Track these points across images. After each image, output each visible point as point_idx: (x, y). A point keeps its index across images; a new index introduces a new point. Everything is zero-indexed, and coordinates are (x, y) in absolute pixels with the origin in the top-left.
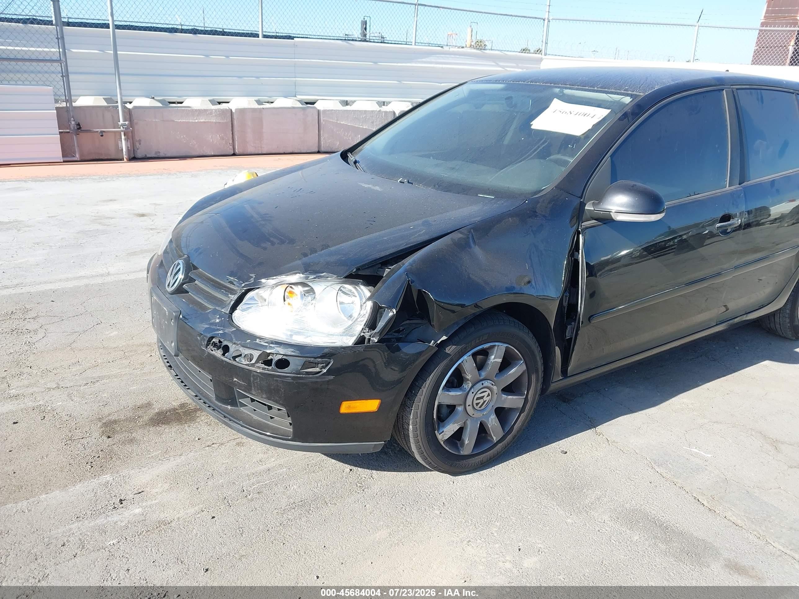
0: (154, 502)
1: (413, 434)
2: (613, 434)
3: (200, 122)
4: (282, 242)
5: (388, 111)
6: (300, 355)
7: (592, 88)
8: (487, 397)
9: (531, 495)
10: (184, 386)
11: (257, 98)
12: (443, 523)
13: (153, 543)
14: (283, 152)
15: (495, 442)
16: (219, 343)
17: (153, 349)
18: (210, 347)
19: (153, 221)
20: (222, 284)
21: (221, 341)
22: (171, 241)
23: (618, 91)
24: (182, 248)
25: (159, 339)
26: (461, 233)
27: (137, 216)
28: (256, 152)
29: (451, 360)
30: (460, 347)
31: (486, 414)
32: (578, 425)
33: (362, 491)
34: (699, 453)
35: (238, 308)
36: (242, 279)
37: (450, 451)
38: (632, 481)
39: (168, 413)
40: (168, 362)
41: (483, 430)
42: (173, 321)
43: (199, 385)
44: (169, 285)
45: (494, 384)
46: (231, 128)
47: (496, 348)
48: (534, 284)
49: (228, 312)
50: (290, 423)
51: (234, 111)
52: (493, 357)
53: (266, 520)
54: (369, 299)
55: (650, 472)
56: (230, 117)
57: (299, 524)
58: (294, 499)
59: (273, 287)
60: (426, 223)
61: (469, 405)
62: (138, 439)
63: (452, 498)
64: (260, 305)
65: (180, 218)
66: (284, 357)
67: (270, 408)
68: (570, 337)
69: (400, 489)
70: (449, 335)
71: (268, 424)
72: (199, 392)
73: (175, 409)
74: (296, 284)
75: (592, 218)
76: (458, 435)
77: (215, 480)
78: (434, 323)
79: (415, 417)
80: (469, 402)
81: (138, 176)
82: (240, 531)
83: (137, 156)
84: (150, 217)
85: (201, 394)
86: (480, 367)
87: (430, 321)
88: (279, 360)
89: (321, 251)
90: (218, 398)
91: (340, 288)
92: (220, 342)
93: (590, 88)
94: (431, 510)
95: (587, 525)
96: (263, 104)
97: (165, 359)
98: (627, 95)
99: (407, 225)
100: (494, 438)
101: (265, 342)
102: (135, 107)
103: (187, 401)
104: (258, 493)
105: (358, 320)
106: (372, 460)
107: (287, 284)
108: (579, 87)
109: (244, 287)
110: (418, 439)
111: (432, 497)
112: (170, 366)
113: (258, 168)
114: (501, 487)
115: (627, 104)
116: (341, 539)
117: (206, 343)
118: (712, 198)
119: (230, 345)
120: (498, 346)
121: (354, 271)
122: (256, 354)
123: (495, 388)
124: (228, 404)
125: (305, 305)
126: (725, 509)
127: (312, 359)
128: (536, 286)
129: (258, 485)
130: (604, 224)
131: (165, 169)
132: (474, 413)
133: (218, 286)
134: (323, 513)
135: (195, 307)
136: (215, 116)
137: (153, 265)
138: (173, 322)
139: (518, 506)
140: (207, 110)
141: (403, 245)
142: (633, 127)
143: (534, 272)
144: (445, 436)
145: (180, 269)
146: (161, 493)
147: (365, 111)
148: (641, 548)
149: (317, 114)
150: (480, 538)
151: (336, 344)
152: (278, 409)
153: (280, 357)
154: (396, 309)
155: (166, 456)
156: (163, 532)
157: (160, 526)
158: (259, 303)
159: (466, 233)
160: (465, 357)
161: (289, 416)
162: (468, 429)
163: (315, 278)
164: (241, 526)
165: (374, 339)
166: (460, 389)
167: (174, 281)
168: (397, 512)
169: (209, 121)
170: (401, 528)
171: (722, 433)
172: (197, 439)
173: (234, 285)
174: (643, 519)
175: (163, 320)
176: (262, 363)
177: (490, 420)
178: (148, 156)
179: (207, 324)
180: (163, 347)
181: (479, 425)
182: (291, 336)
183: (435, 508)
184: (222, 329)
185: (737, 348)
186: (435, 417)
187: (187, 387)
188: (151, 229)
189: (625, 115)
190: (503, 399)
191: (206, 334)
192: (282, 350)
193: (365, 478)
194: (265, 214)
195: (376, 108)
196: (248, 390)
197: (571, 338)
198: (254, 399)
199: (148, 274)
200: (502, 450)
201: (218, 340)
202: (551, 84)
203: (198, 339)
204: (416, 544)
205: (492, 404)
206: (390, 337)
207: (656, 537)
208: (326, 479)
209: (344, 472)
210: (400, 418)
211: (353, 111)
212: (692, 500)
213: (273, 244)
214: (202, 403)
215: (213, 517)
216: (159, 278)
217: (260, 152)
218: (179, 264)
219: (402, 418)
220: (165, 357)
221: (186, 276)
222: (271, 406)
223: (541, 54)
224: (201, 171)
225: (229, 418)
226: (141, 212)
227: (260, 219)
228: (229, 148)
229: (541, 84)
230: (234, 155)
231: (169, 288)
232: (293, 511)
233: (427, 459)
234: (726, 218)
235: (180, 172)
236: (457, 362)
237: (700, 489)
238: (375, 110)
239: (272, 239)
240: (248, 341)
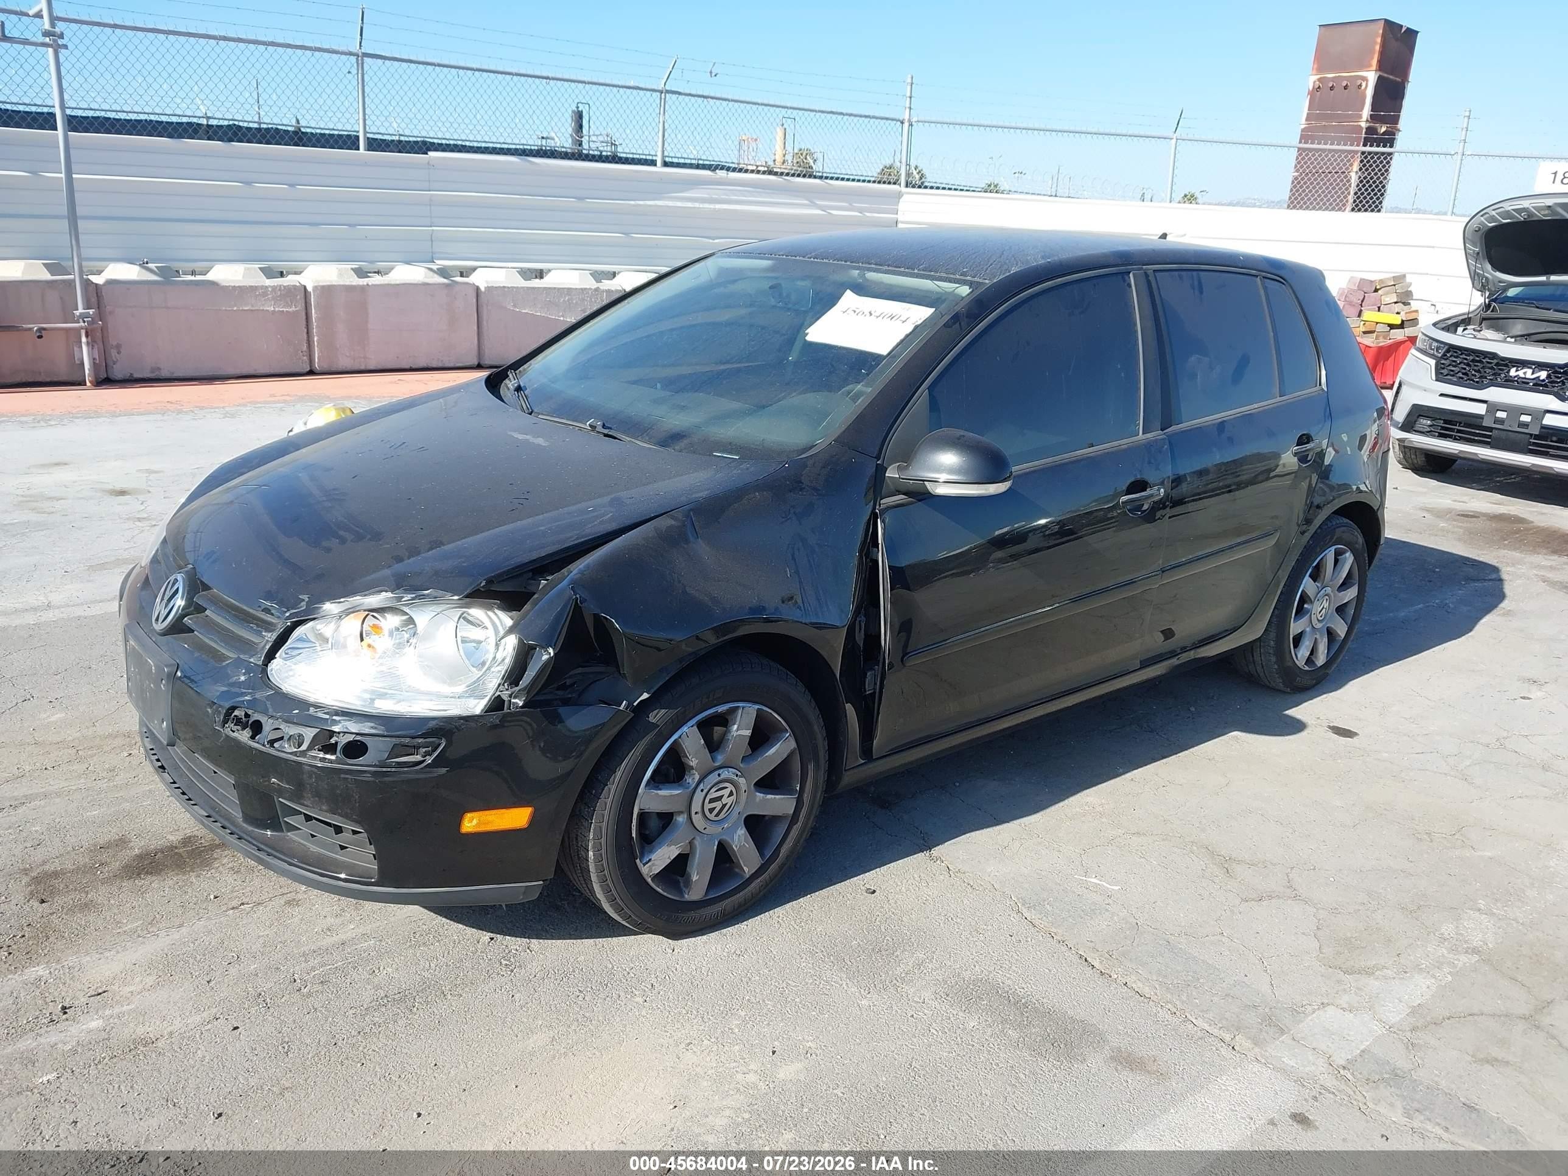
0: (125, 1008)
1: (596, 865)
2: (959, 858)
3: (243, 310)
4: (360, 538)
5: (613, 289)
6: (386, 733)
7: (910, 271)
8: (728, 797)
9: (804, 964)
10: (187, 800)
11: (355, 265)
12: (648, 1016)
13: (122, 1075)
14: (407, 367)
15: (748, 876)
16: (245, 717)
17: (133, 742)
18: (230, 725)
19: (142, 504)
20: (252, 614)
21: (249, 713)
22: (165, 541)
23: (952, 276)
24: (187, 554)
25: (143, 720)
26: (673, 518)
27: (111, 495)
28: (356, 368)
29: (660, 733)
30: (673, 712)
31: (728, 828)
32: (900, 845)
33: (509, 973)
34: (1099, 884)
35: (277, 656)
36: (285, 604)
37: (665, 894)
38: (981, 935)
39: (159, 855)
40: (158, 760)
41: (724, 856)
42: (164, 682)
43: (214, 799)
44: (157, 619)
45: (739, 774)
46: (305, 323)
47: (740, 711)
48: (799, 601)
49: (260, 663)
50: (374, 855)
51: (310, 289)
52: (735, 727)
53: (333, 1027)
54: (511, 631)
55: (1012, 919)
56: (303, 301)
57: (393, 1031)
58: (387, 989)
59: (340, 617)
60: (617, 502)
61: (696, 813)
62: (98, 903)
63: (667, 977)
64: (319, 648)
65: (183, 500)
66: (359, 738)
67: (338, 830)
68: (872, 691)
69: (578, 965)
70: (653, 691)
71: (336, 859)
72: (213, 809)
73: (172, 848)
74: (381, 610)
75: (899, 492)
76: (679, 867)
77: (242, 965)
78: (626, 670)
79: (598, 837)
80: (696, 806)
81: (114, 415)
82: (284, 1047)
83: (112, 376)
84: (138, 497)
85: (217, 812)
86: (713, 746)
87: (618, 667)
88: (349, 743)
89: (428, 551)
90: (248, 818)
91: (463, 614)
92: (247, 715)
93: (906, 270)
94: (629, 997)
95: (895, 1008)
96: (369, 277)
97: (153, 754)
98: (964, 283)
99: (583, 505)
100: (745, 869)
101: (324, 713)
102: (110, 282)
103: (196, 833)
104: (322, 982)
105: (493, 669)
106: (531, 920)
107: (365, 610)
108: (890, 268)
109: (288, 618)
110: (605, 875)
111: (633, 975)
112: (162, 767)
113: (357, 398)
114: (755, 953)
115: (963, 298)
116: (466, 1052)
117: (222, 718)
118: (1112, 453)
119: (263, 719)
120: (743, 708)
121: (482, 585)
122: (309, 734)
123: (742, 781)
124: (266, 828)
125: (400, 646)
126: (1127, 971)
127: (407, 740)
128: (804, 605)
129: (321, 969)
130: (919, 501)
131: (172, 403)
132: (706, 826)
133: (245, 618)
134: (436, 1011)
135: (203, 656)
136: (273, 298)
137: (131, 584)
138: (164, 685)
139: (781, 982)
140: (256, 287)
141: (572, 538)
142: (968, 339)
143: (800, 582)
144: (653, 868)
145: (177, 589)
146: (139, 993)
147: (569, 289)
148: (978, 1039)
149: (475, 295)
150: (709, 1038)
151: (448, 712)
152: (353, 830)
153: (351, 738)
154: (554, 649)
155: (151, 930)
156: (141, 1057)
157: (136, 1048)
158: (318, 645)
159: (681, 518)
160: (685, 729)
161: (371, 844)
162: (697, 856)
163: (413, 599)
164: (286, 1039)
165: (516, 701)
166: (680, 786)
167: (167, 610)
168: (568, 1003)
169: (261, 308)
170: (573, 1028)
171: (1144, 850)
172: (212, 897)
173: (272, 614)
174: (988, 994)
175: (147, 682)
176: (319, 750)
177: (736, 838)
178: (136, 375)
179: (224, 686)
180: (149, 734)
181: (715, 847)
182: (373, 700)
183: (637, 993)
184: (249, 693)
185: (1193, 709)
186: (634, 835)
187: (192, 802)
188: (139, 520)
189: (956, 318)
190: (758, 800)
191: (222, 703)
192: (354, 727)
193: (517, 950)
194: (334, 489)
195: (591, 284)
196: (297, 797)
197: (874, 693)
198: (311, 816)
199: (121, 601)
200: (760, 891)
201: (243, 713)
202: (846, 262)
203: (208, 712)
204: (597, 1053)
205: (737, 810)
206: (549, 697)
207: (1004, 1021)
208: (446, 955)
209: (478, 942)
210: (573, 841)
211: (545, 288)
212: (1076, 959)
213: (343, 541)
214: (217, 827)
215: (236, 1028)
216: (142, 608)
217: (363, 368)
218: (176, 580)
219: (577, 839)
220: (153, 752)
221: (190, 601)
222: (341, 827)
223: (900, 185)
224: (245, 405)
225: (267, 852)
226: (119, 486)
227: (324, 499)
228: (301, 361)
229: (831, 261)
230: (311, 373)
231: (157, 624)
232: (383, 1009)
233: (623, 909)
234: (1139, 486)
235: (202, 408)
236: (671, 737)
237: (1092, 942)
238: (588, 287)
239: (341, 533)
240: (294, 712)
